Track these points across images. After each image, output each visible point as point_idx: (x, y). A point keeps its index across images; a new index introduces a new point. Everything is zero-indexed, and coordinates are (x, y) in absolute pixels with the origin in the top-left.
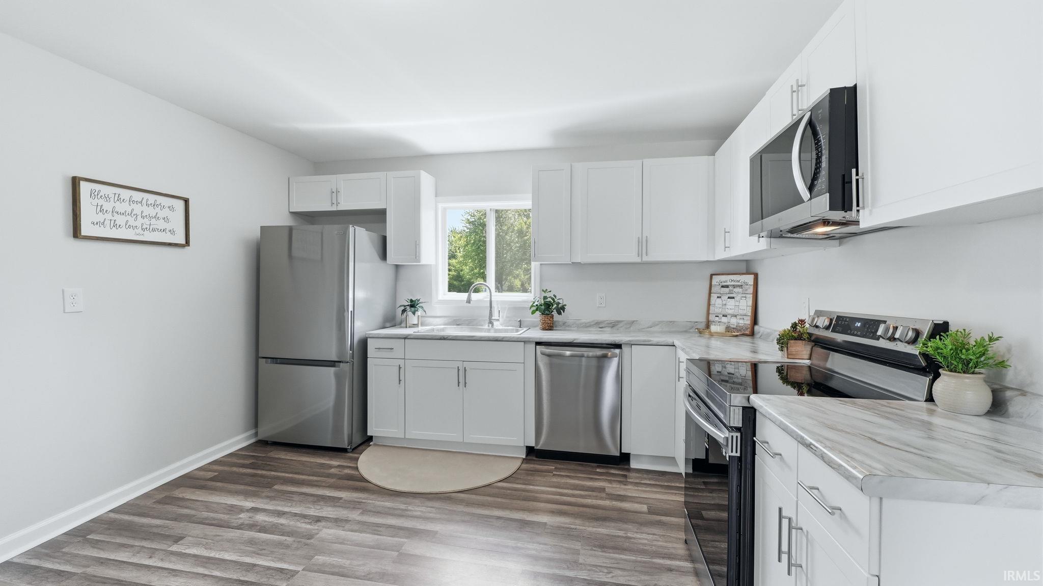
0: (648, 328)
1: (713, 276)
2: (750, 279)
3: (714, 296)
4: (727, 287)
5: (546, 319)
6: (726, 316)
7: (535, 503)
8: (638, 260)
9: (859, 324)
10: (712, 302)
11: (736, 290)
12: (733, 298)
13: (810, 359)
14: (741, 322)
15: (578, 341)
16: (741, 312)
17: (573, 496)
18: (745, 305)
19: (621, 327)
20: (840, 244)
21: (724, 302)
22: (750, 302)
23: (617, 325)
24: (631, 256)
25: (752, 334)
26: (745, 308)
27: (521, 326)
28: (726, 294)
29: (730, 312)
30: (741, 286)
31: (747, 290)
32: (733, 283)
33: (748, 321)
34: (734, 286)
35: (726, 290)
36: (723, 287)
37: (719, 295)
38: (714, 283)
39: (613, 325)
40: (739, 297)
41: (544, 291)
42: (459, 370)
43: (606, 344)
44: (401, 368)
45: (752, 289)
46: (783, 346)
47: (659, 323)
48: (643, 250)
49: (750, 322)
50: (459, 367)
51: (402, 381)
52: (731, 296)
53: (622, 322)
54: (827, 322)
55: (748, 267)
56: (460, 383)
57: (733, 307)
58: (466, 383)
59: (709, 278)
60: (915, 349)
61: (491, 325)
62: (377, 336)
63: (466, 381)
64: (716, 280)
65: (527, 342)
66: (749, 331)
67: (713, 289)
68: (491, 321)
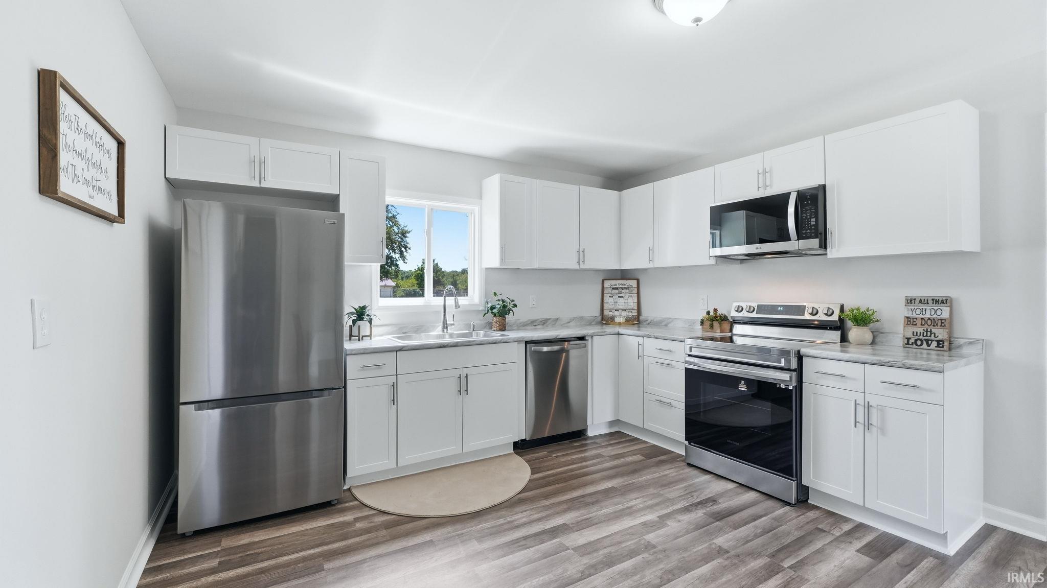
0: (567, 323)
1: (605, 281)
2: (633, 283)
3: (607, 296)
4: (617, 289)
5: (503, 321)
6: (618, 311)
7: (585, 478)
8: (577, 267)
9: (782, 309)
10: (606, 300)
11: (624, 291)
12: (622, 297)
13: (731, 331)
14: (630, 314)
15: (560, 337)
16: (630, 307)
18: (631, 302)
19: (550, 324)
21: (615, 300)
22: (636, 300)
23: (547, 322)
24: (572, 264)
25: (638, 322)
26: (632, 304)
27: (475, 331)
28: (617, 294)
29: (621, 307)
30: (627, 288)
31: (632, 291)
32: (621, 286)
33: (635, 313)
34: (623, 288)
35: (617, 291)
36: (613, 289)
37: (611, 295)
38: (606, 286)
39: (544, 323)
40: (626, 297)
41: (495, 294)
42: (460, 377)
43: (574, 338)
44: (393, 386)
45: (635, 291)
46: (712, 326)
47: (574, 319)
48: (582, 259)
49: (636, 314)
50: (460, 375)
51: (393, 400)
52: (620, 295)
53: (549, 319)
54: (752, 309)
55: (624, 275)
56: (460, 391)
57: (623, 304)
58: (467, 390)
59: (601, 282)
60: (835, 318)
61: (445, 330)
62: (362, 352)
63: (467, 389)
64: (607, 284)
65: (520, 341)
66: (636, 321)
67: (606, 291)
68: (445, 326)
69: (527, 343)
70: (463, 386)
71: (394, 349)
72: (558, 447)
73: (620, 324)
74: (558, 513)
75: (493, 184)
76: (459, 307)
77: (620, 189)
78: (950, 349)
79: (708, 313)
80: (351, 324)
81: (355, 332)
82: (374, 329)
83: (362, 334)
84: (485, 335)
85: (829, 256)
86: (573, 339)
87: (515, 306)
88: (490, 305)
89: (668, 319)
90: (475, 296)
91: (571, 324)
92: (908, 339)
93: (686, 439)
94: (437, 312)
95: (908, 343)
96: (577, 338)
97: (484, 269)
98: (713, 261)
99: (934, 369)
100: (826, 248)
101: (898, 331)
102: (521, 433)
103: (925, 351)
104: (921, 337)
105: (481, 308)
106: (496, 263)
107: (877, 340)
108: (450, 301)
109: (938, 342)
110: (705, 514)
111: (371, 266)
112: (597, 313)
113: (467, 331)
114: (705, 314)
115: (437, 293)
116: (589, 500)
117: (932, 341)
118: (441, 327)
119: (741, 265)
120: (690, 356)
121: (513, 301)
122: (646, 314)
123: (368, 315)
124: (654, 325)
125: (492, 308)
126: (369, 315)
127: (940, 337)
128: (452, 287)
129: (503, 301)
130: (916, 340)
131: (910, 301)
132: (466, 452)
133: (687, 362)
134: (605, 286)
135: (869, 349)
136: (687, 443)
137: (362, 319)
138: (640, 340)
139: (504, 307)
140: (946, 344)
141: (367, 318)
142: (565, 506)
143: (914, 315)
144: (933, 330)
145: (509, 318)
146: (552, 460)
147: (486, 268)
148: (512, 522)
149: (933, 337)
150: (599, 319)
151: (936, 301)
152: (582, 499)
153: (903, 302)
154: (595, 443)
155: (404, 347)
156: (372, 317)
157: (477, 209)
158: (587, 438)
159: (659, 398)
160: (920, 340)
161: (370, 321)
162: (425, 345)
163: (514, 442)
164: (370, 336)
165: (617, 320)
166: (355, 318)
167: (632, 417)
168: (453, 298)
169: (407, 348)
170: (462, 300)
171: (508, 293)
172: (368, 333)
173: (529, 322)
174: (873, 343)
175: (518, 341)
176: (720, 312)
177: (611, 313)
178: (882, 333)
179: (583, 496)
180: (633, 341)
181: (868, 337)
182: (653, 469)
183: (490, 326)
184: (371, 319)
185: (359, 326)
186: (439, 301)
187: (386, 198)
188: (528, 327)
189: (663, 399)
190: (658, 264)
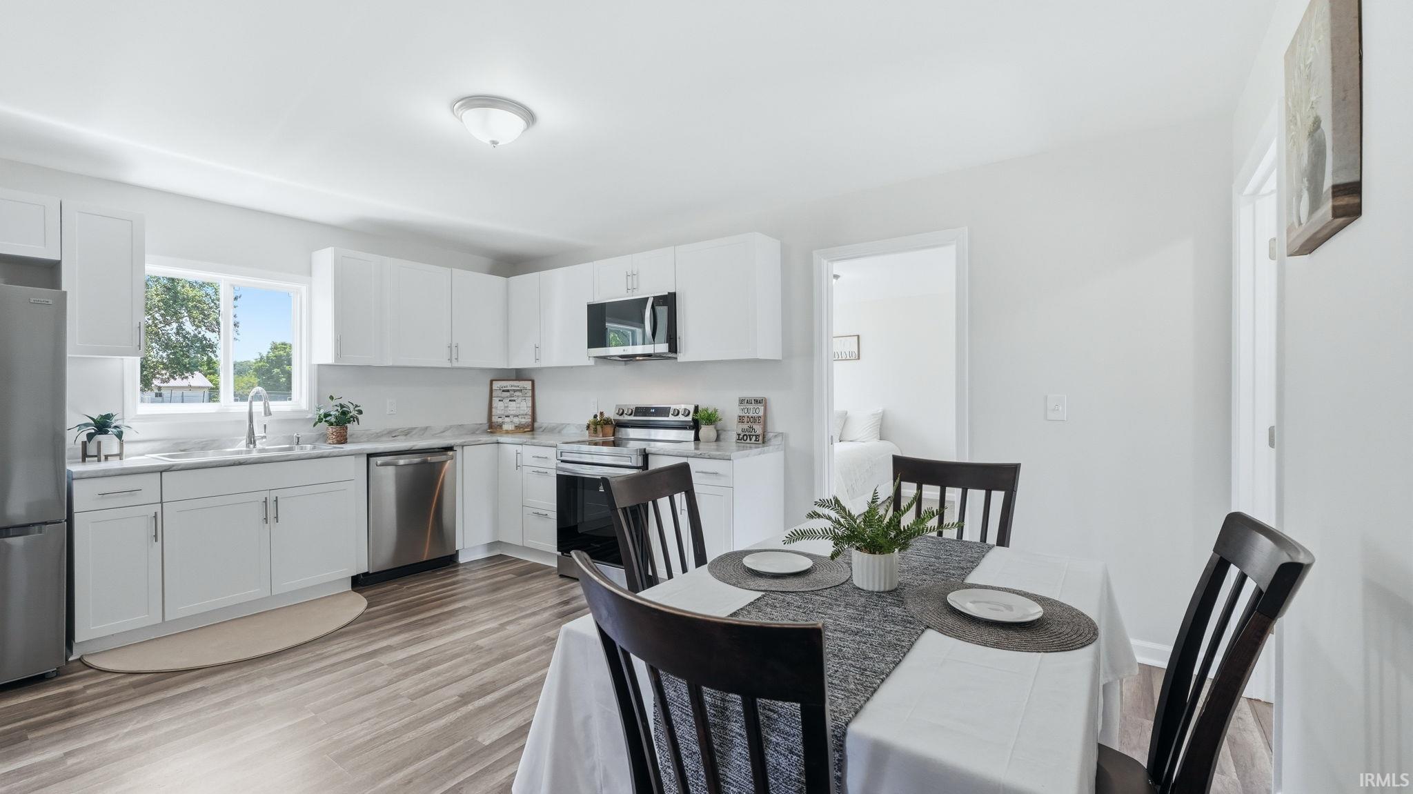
0: (441, 432)
1: (494, 382)
2: (528, 385)
3: (495, 400)
4: (508, 391)
5: (342, 431)
6: (508, 417)
8: (449, 365)
9: (653, 411)
10: (494, 405)
11: (517, 394)
12: (514, 401)
13: (613, 435)
14: (523, 420)
16: (522, 412)
17: (448, 591)
18: (525, 406)
19: (416, 434)
20: (625, 365)
21: (506, 405)
22: (530, 404)
23: (411, 432)
24: (440, 362)
25: (533, 430)
26: (525, 409)
27: (299, 443)
28: (507, 398)
29: (512, 412)
30: (520, 391)
31: (526, 394)
32: (513, 388)
33: (528, 420)
34: (515, 391)
35: (508, 394)
36: (503, 391)
37: (500, 399)
39: (407, 433)
40: (519, 400)
41: (332, 398)
42: (266, 502)
43: (439, 448)
44: (155, 517)
45: (530, 394)
46: (596, 430)
47: (451, 427)
48: (454, 356)
49: (530, 420)
50: (266, 498)
51: (156, 536)
52: (510, 399)
53: (415, 428)
54: (630, 411)
55: (519, 375)
56: (266, 519)
57: (515, 409)
58: (277, 517)
59: (489, 383)
60: (690, 418)
61: (252, 446)
62: (101, 474)
63: (277, 515)
64: (496, 385)
65: (360, 454)
66: (530, 428)
67: (494, 394)
68: (252, 440)
69: (369, 456)
70: (271, 511)
71: (157, 469)
72: (413, 579)
73: (507, 432)
74: (384, 638)
75: (325, 260)
76: (270, 414)
77: (507, 275)
78: (763, 443)
79: (595, 416)
80: (85, 439)
81: (92, 449)
82: (125, 446)
83: (103, 452)
84: (314, 448)
85: (679, 360)
86: (437, 450)
87: (360, 412)
88: (322, 412)
89: (563, 424)
90: (302, 398)
91: (447, 434)
92: (739, 435)
93: (558, 550)
94: (239, 422)
95: (739, 439)
96: (442, 448)
97: (316, 367)
98: (592, 362)
99: (725, 458)
100: (676, 352)
101: (733, 428)
102: (361, 566)
103: (748, 445)
104: (747, 433)
105: (310, 416)
106: (330, 360)
107: (722, 437)
108: (258, 407)
109: (756, 436)
110: (550, 615)
111: (122, 359)
112: (483, 419)
113: (288, 446)
114: (592, 418)
115: (240, 396)
116: (426, 622)
117: (753, 435)
118: (245, 441)
119: (627, 366)
120: (562, 461)
121: (357, 406)
122: (542, 419)
123: (116, 427)
124: (549, 432)
125: (326, 415)
126: (118, 427)
127: (758, 433)
128: (260, 388)
129: (342, 406)
130: (744, 436)
131: (742, 401)
132: (276, 595)
133: (558, 469)
134: (494, 388)
135: (713, 445)
136: (560, 553)
137: (106, 433)
138: (519, 448)
139: (344, 413)
140: (761, 438)
141: (114, 430)
142: (395, 631)
143: (744, 414)
144: (754, 427)
145: (351, 427)
146: (402, 591)
147: (319, 365)
148: (322, 654)
149: (753, 433)
150: (486, 427)
151: (757, 401)
152: (422, 621)
153: (737, 402)
154: (465, 569)
155: (173, 466)
156: (123, 429)
157: (304, 289)
158: (459, 565)
159: (536, 511)
160: (746, 435)
161: (120, 435)
162: (211, 462)
163: (352, 577)
164: (120, 455)
165: (505, 427)
166: (93, 431)
167: (510, 536)
168: (262, 403)
169: (180, 467)
170: (277, 406)
171: (349, 397)
172: (116, 451)
173: (385, 432)
174: (718, 439)
175: (356, 454)
176: (606, 415)
177: (500, 420)
178: (725, 431)
179: (423, 619)
180: (512, 449)
181: (713, 434)
182: (521, 585)
183: (324, 438)
184: (122, 432)
185: (99, 443)
186: (243, 407)
187: (146, 267)
188: (384, 439)
189: (540, 512)
190: (544, 363)
